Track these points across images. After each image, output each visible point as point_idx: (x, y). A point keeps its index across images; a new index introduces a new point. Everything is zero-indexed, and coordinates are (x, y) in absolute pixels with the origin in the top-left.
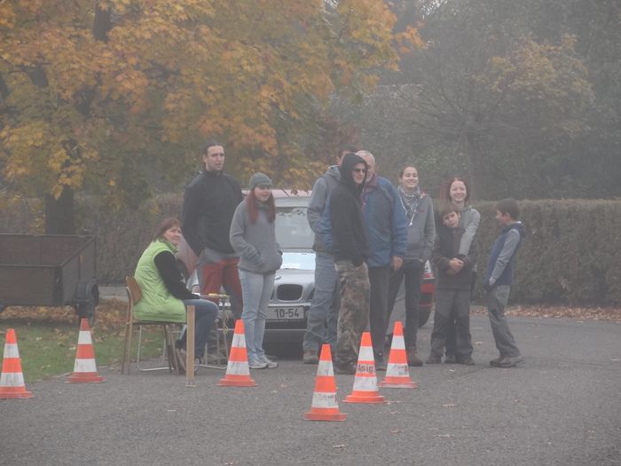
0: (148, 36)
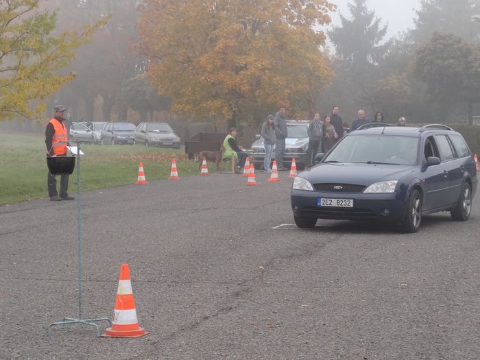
0: (250, 73)
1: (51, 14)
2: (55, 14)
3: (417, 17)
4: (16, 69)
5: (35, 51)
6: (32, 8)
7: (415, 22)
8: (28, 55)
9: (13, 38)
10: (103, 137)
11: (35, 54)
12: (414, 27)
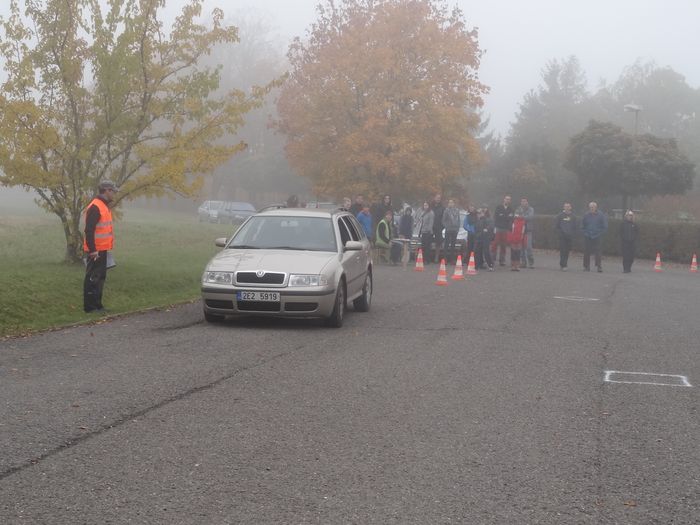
1: (211, 72)
2: (216, 72)
3: (519, 111)
4: (168, 135)
5: (192, 115)
6: (188, 65)
7: (517, 116)
8: (182, 121)
9: (166, 99)
10: (220, 216)
11: (191, 119)
12: (515, 121)
